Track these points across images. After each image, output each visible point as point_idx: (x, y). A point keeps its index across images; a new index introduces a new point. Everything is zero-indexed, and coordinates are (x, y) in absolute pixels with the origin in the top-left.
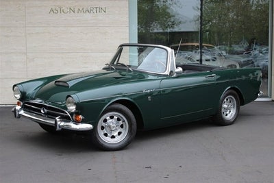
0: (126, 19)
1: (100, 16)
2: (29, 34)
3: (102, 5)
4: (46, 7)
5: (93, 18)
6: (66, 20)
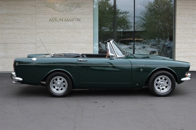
0: (91, 24)
1: (77, 23)
2: (38, 33)
3: (79, 17)
4: (47, 18)
5: (73, 24)
6: (58, 25)
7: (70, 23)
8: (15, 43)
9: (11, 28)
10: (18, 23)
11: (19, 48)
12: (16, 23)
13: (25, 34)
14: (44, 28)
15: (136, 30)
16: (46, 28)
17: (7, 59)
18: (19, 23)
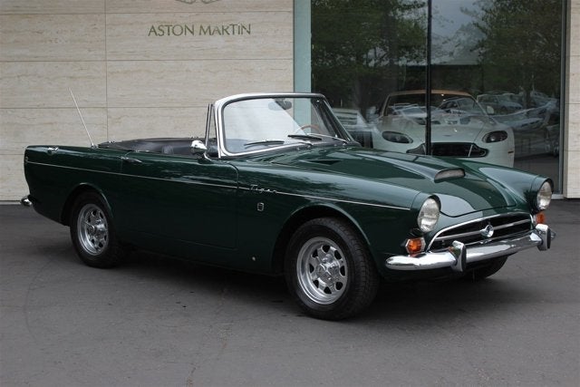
0: (287, 44)
1: (240, 41)
2: (112, 73)
3: (244, 19)
4: (142, 23)
5: (227, 44)
6: (178, 47)
7: (218, 40)
8: (38, 107)
9: (25, 59)
10: (48, 42)
11: (51, 124)
12: (42, 41)
13: (71, 77)
14: (132, 58)
15: (433, 62)
16: (138, 58)
17: (13, 159)
18: (51, 41)
